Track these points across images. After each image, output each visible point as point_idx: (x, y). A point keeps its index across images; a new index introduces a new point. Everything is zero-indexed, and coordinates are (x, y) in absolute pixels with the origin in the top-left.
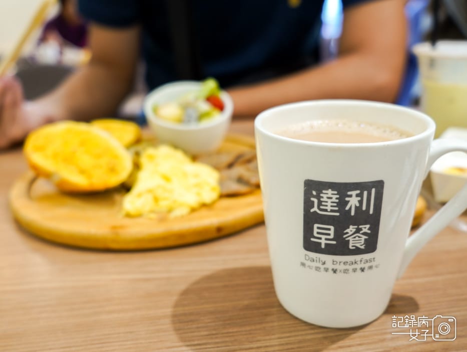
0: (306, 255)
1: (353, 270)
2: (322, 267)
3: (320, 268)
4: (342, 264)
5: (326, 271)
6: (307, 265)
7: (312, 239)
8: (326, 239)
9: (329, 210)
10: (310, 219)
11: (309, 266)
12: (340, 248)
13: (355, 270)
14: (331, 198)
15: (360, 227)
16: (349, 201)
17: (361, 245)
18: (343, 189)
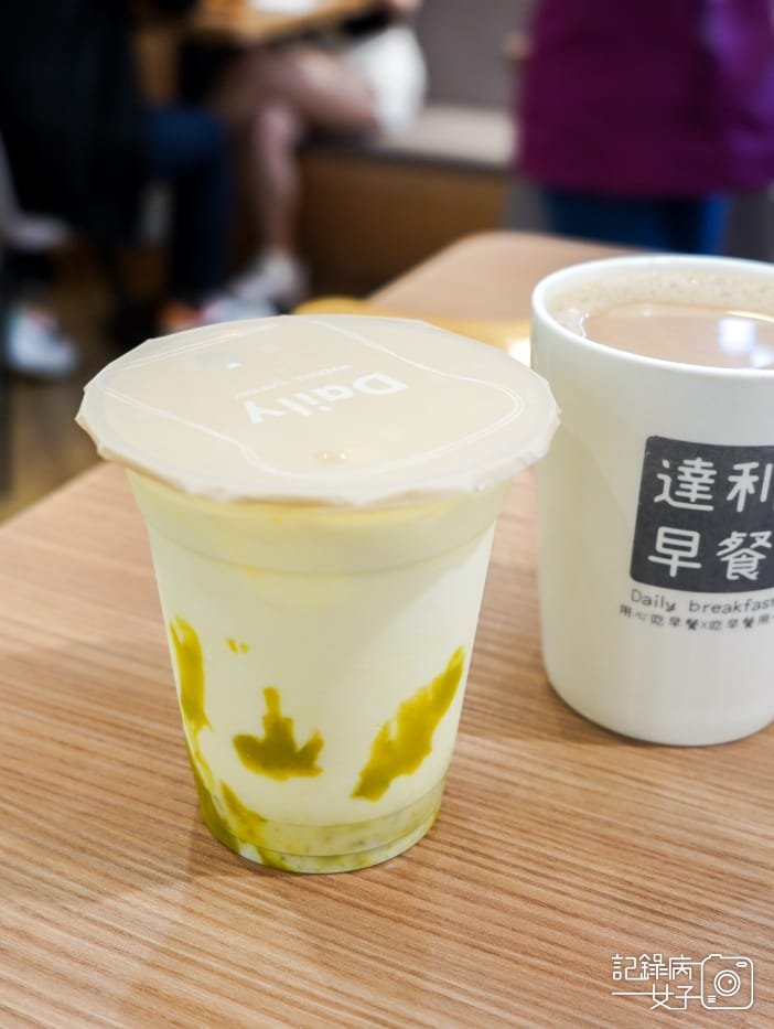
0: (634, 590)
2: (667, 616)
3: (661, 619)
4: (709, 610)
5: (675, 624)
6: (634, 611)
7: (652, 558)
8: (682, 559)
9: (693, 500)
10: (651, 516)
11: (639, 614)
12: (708, 577)
13: (733, 624)
14: (700, 476)
15: (753, 534)
16: (734, 484)
17: (751, 573)
18: (724, 459)
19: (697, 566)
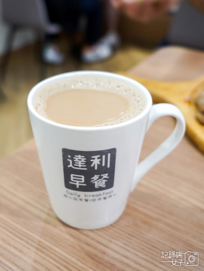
0: (67, 191)
2: (78, 198)
4: (91, 196)
5: (81, 200)
6: (68, 196)
8: (79, 183)
9: (80, 167)
13: (100, 199)
14: (81, 160)
15: (102, 175)
16: (93, 162)
17: (103, 185)
18: (88, 155)
19: (85, 185)
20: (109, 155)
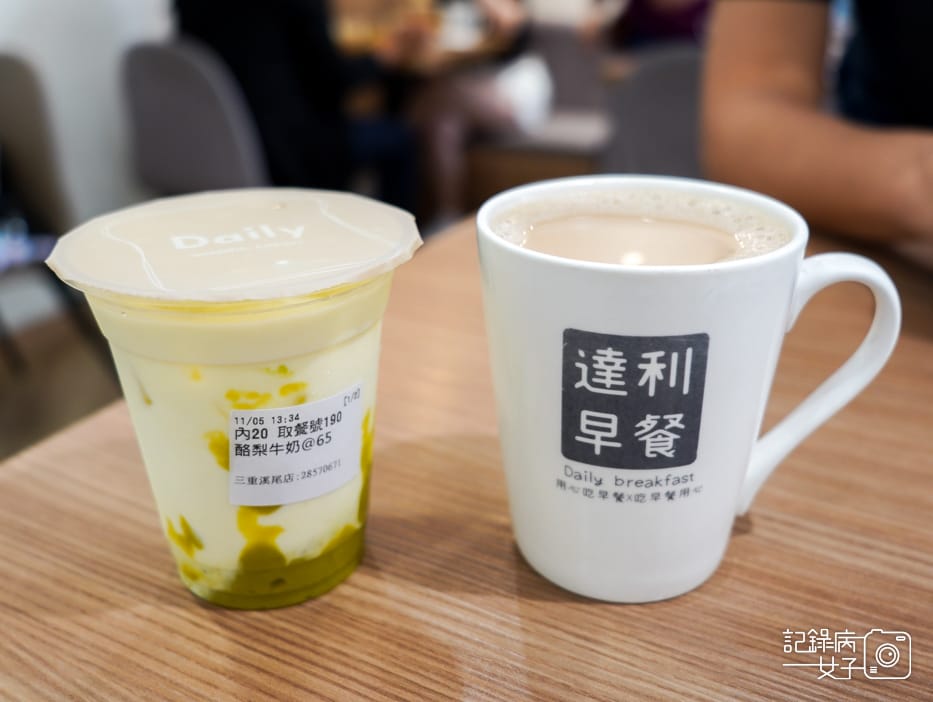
0: (566, 467)
1: (653, 495)
2: (597, 489)
3: (592, 492)
4: (632, 484)
5: (604, 497)
6: (568, 485)
7: (579, 438)
8: (603, 439)
9: (608, 386)
10: (574, 402)
11: (572, 488)
12: (628, 455)
13: (656, 497)
14: (612, 364)
15: (666, 417)
16: (644, 371)
17: (668, 451)
18: (633, 348)
19: (618, 445)
20: (689, 352)
